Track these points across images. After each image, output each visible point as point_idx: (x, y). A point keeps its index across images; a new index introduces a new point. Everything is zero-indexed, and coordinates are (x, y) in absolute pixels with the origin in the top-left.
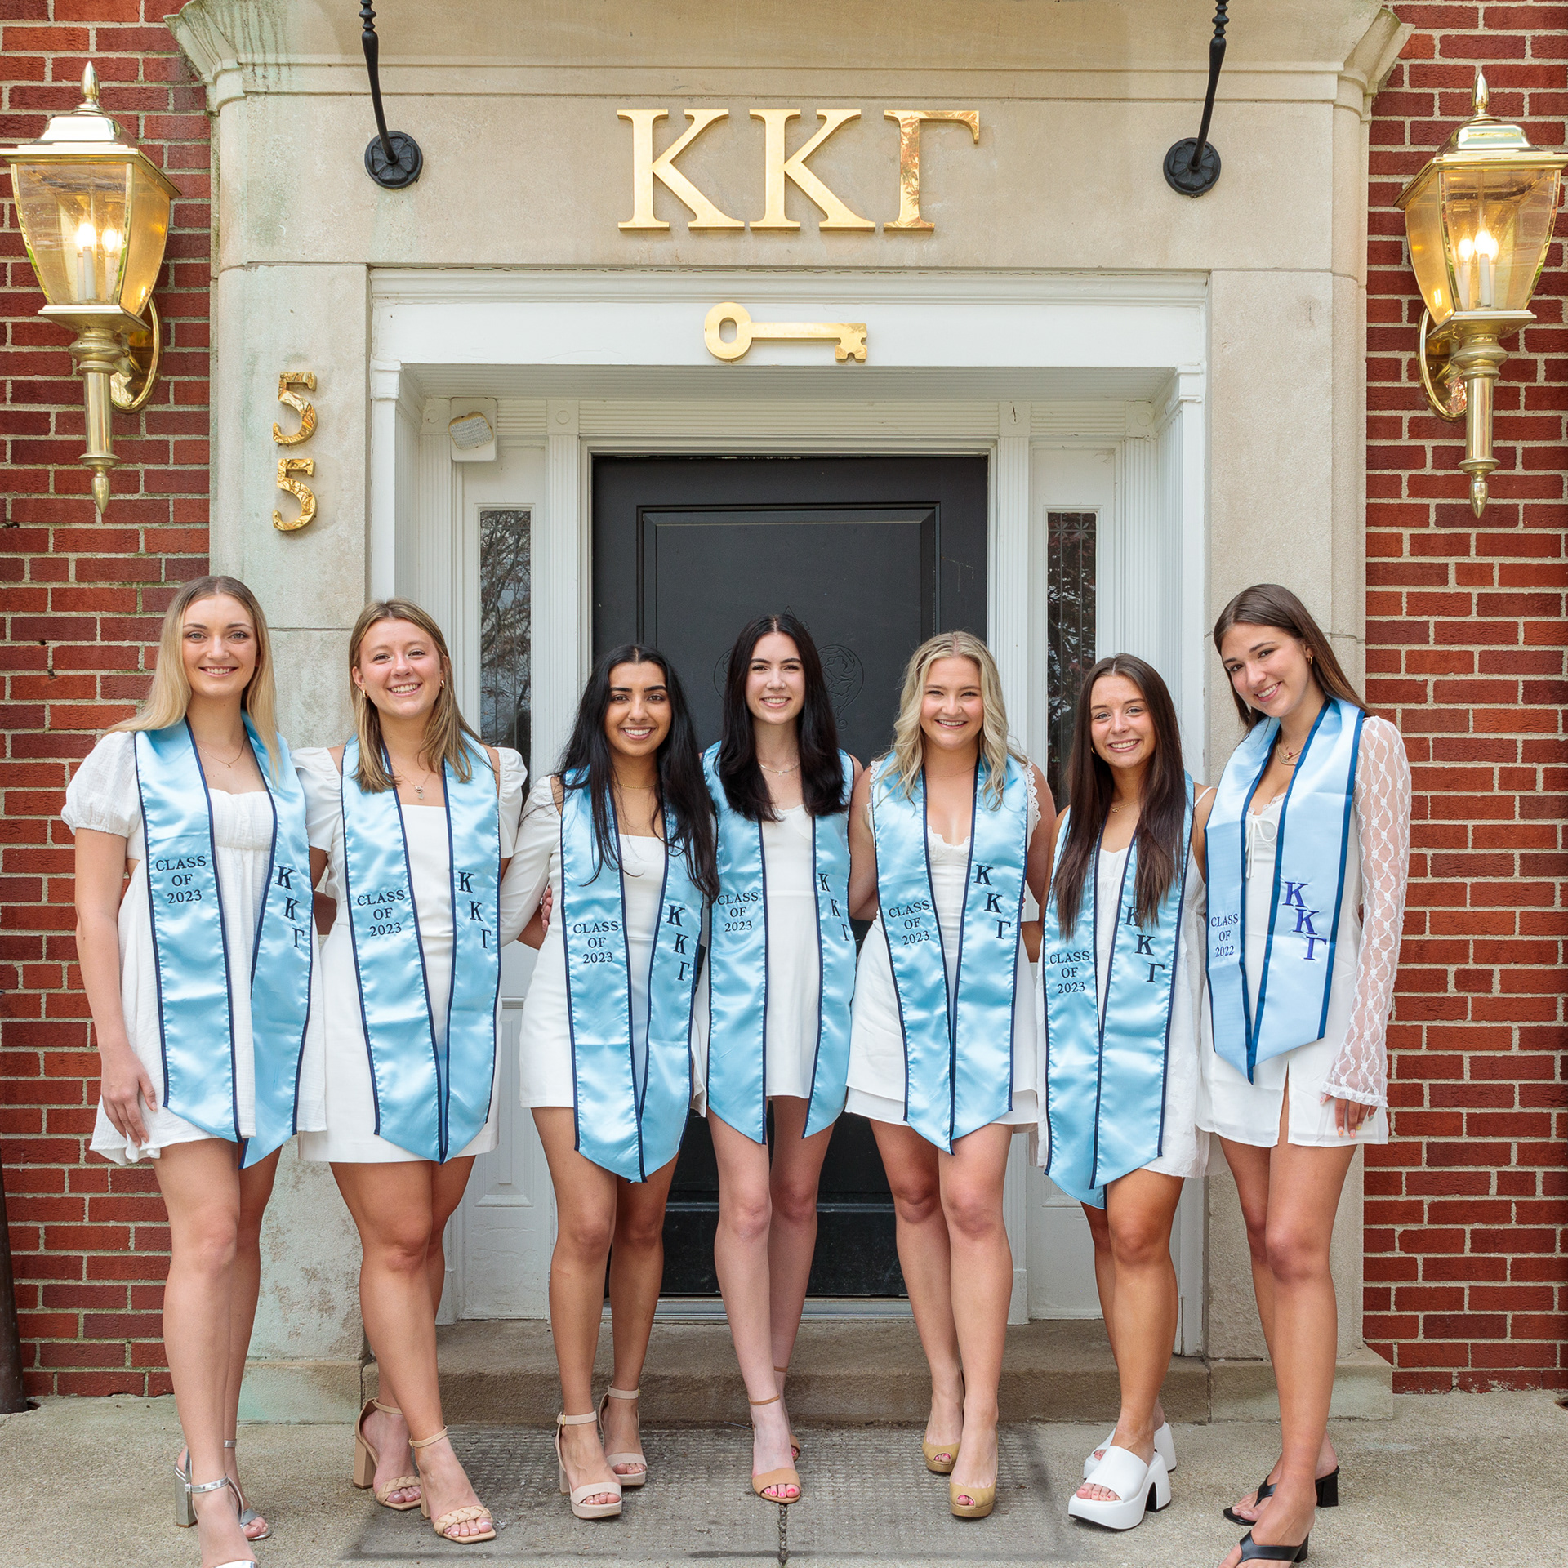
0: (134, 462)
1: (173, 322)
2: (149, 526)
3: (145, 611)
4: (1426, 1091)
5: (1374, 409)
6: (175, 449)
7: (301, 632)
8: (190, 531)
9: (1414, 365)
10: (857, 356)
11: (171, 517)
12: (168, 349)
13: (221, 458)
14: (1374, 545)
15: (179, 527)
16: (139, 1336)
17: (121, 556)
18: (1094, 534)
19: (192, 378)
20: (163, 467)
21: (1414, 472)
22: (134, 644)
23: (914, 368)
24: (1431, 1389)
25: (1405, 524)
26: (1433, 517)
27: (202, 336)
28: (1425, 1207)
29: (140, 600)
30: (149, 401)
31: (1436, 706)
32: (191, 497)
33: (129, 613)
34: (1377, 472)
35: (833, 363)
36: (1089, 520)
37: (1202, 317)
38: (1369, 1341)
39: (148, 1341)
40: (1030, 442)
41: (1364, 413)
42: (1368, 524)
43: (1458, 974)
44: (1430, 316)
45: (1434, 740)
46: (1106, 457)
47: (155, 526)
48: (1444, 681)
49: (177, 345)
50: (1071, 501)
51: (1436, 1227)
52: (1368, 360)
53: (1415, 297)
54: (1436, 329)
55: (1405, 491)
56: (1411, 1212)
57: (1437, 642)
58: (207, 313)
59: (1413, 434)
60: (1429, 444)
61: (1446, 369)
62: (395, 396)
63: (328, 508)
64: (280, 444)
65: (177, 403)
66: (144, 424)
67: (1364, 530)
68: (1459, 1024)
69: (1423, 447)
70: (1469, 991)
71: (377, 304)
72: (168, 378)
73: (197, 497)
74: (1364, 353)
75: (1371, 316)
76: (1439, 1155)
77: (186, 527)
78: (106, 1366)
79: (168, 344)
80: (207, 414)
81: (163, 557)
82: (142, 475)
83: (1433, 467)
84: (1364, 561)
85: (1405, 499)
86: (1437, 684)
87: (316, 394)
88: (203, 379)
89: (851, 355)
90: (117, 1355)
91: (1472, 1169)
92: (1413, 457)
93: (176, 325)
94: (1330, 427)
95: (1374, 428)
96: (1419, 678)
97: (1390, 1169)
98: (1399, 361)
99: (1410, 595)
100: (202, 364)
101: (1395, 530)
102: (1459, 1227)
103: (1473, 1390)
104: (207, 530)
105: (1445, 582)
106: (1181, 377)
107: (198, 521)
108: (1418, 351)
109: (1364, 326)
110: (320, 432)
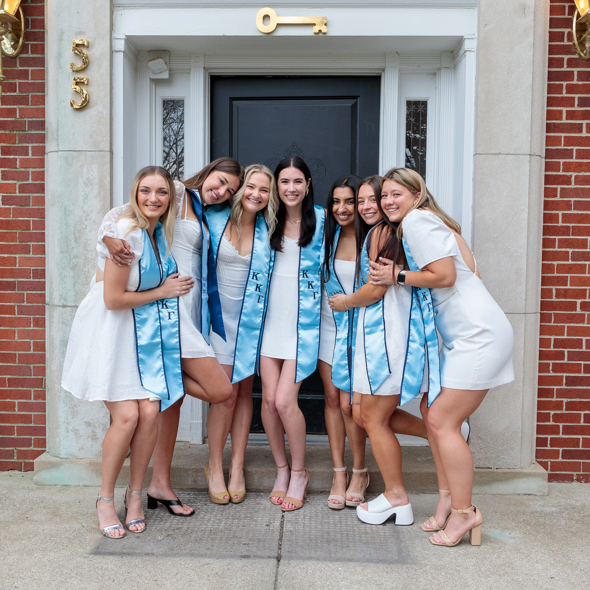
0: (14, 79)
1: (30, 18)
2: (21, 106)
3: (19, 143)
4: (566, 354)
5: (551, 54)
6: (31, 73)
7: (83, 152)
8: (37, 109)
9: (570, 34)
10: (322, 32)
11: (30, 103)
12: (28, 30)
13: (49, 77)
14: (550, 115)
15: (33, 107)
16: (20, 447)
17: (9, 119)
18: (426, 110)
19: (38, 43)
20: (26, 81)
21: (569, 82)
22: (15, 157)
23: (348, 36)
24: (564, 481)
25: (564, 106)
26: (576, 103)
27: (42, 24)
28: (564, 404)
29: (17, 138)
30: (21, 52)
31: (575, 187)
32: (38, 94)
33: (13, 144)
34: (552, 83)
35: (313, 34)
36: (424, 104)
37: (476, 13)
38: (538, 460)
39: (23, 449)
40: (399, 70)
41: (547, 56)
42: (548, 106)
43: (582, 303)
44: (578, 13)
45: (574, 201)
46: (432, 76)
47: (23, 106)
48: (579, 175)
49: (32, 28)
50: (416, 95)
51: (569, 412)
52: (550, 32)
53: (572, 4)
54: (580, 18)
55: (564, 91)
56: (558, 405)
57: (577, 158)
58: (44, 14)
59: (569, 66)
60: (576, 70)
61: (584, 36)
62: (123, 50)
63: (93, 99)
64: (74, 71)
65: (32, 53)
66: (18, 62)
67: (546, 109)
68: (581, 325)
69: (573, 71)
70: (586, 311)
71: (115, 9)
72: (28, 43)
73: (41, 94)
74: (548, 29)
75: (552, 13)
76: (571, 381)
77: (36, 107)
78: (7, 459)
79: (28, 28)
80: (44, 57)
81: (27, 120)
82: (17, 84)
83: (577, 80)
84: (545, 122)
85: (564, 94)
86: (576, 177)
87: (89, 49)
88: (42, 43)
89: (320, 31)
90: (10, 455)
91: (585, 388)
92: (568, 76)
93: (31, 19)
94: (532, 62)
95: (551, 63)
96: (568, 174)
97: (549, 387)
98: (563, 33)
99: (565, 137)
100: (41, 36)
101: (559, 108)
102: (579, 412)
103: (583, 482)
104: (44, 108)
105: (581, 131)
106: (466, 40)
107: (41, 104)
108: (572, 28)
109: (548, 17)
110: (90, 65)
